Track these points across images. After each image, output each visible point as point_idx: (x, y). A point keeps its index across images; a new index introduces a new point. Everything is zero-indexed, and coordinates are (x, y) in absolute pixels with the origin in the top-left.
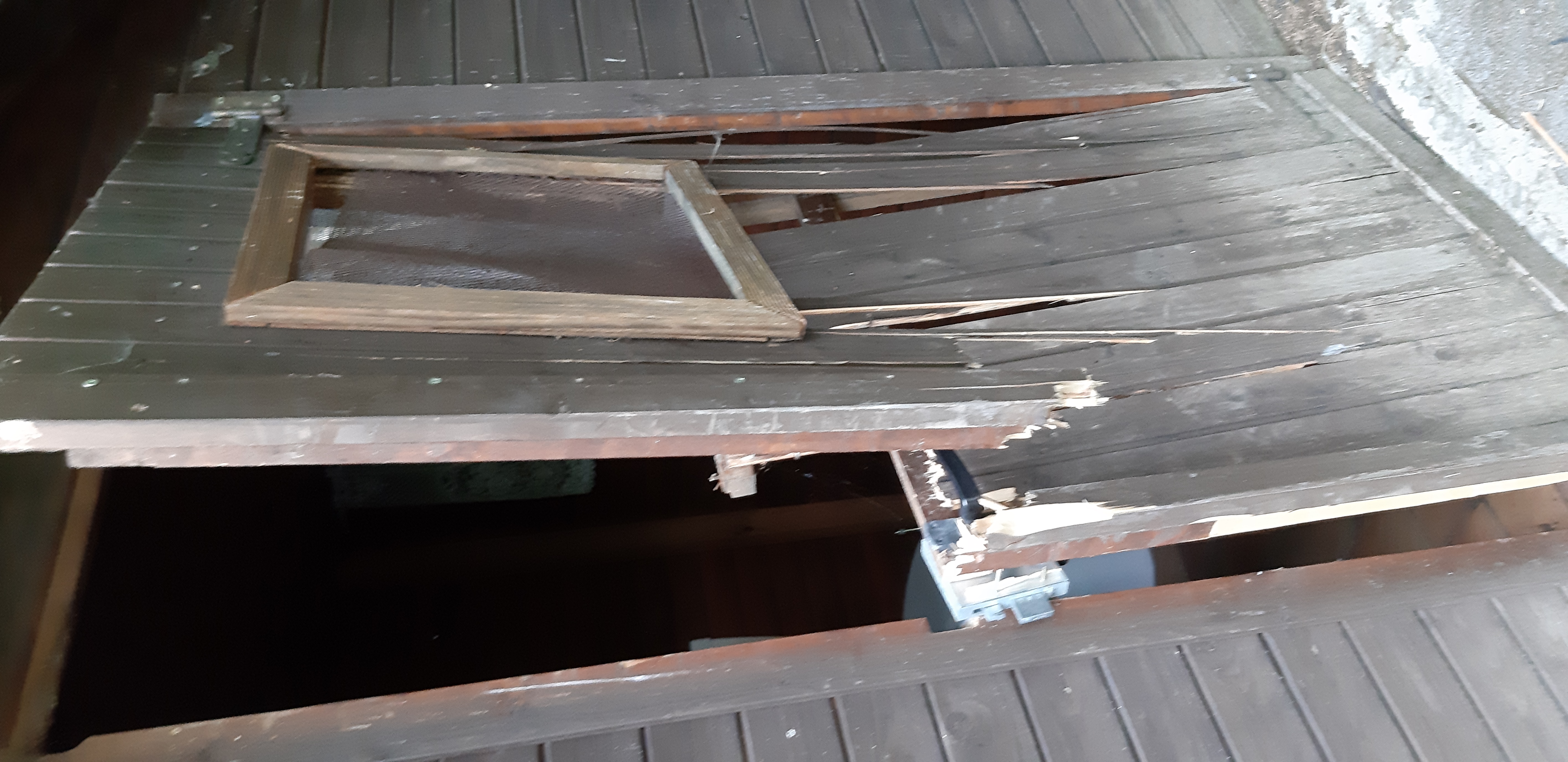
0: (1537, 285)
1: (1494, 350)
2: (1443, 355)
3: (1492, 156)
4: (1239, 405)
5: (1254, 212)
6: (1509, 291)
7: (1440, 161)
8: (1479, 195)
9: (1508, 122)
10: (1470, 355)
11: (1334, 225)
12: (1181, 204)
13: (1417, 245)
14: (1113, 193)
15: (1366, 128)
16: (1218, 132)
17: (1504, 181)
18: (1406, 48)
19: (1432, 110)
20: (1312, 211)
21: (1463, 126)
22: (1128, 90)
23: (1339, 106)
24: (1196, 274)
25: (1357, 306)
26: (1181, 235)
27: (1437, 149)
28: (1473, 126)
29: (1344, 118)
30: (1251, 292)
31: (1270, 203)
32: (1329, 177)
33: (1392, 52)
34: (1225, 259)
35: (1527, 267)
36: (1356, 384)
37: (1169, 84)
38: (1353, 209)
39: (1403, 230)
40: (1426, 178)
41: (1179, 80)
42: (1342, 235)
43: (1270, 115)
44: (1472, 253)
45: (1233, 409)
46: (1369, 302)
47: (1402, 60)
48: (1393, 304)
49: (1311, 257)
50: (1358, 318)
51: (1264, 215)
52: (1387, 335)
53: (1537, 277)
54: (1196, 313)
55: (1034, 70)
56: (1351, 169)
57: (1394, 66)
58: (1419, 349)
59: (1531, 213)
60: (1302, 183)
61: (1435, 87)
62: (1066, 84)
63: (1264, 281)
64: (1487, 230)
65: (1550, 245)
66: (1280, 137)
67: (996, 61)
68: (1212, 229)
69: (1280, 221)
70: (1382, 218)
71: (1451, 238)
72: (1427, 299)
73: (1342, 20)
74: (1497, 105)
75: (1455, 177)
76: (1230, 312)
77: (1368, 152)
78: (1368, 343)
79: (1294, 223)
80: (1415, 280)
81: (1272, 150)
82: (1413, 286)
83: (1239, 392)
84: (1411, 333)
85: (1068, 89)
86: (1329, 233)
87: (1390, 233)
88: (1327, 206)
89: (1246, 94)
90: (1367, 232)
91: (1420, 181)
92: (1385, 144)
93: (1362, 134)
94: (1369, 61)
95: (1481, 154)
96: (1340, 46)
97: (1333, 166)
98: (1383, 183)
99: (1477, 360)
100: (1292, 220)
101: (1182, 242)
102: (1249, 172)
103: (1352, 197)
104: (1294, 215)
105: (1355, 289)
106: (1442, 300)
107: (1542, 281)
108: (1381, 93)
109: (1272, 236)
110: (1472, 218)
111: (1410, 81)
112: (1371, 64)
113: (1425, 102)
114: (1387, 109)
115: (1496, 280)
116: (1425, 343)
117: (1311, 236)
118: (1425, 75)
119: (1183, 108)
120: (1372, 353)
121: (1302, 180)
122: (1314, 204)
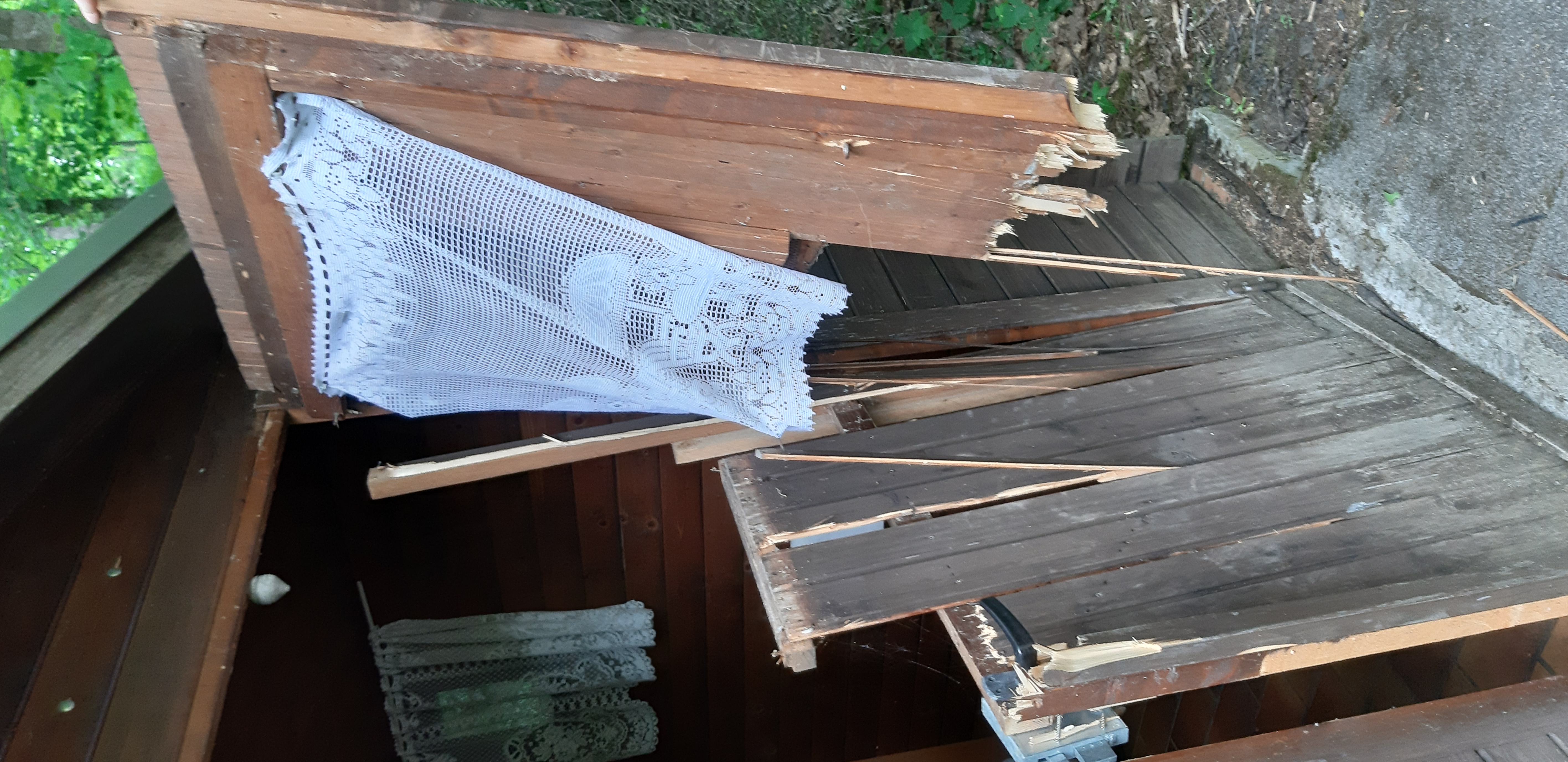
0: (1542, 440)
1: (1512, 497)
2: (1462, 506)
3: (1481, 332)
4: (1274, 559)
5: (1264, 399)
6: (1517, 448)
7: (1435, 344)
8: (1476, 369)
9: (1489, 300)
10: (1488, 504)
11: (1342, 404)
12: (1196, 395)
13: (1423, 416)
14: (1130, 390)
15: (1360, 322)
16: (1223, 335)
17: (1495, 353)
18: (1384, 249)
19: (1418, 301)
20: (1320, 394)
21: (1449, 309)
22: (1134, 309)
23: (1333, 307)
24: (1217, 451)
25: (1375, 469)
26: (1199, 420)
27: (1430, 333)
28: (1458, 308)
29: (1339, 317)
30: (1271, 464)
31: (1280, 389)
32: (1331, 366)
33: (1373, 254)
34: (1243, 439)
35: (1530, 425)
36: (1384, 535)
37: (1172, 301)
38: (1358, 390)
39: (1409, 404)
40: (1422, 359)
41: (1180, 297)
42: (1351, 412)
43: (1270, 319)
44: (1477, 418)
45: (1267, 562)
46: (1385, 465)
47: (1383, 259)
48: (1408, 465)
49: (1325, 432)
50: (1377, 479)
51: (1276, 400)
52: (1407, 491)
53: (1542, 433)
54: (1222, 484)
55: (1044, 299)
56: (1351, 358)
57: (1377, 266)
58: (1439, 502)
59: (1526, 378)
60: (1307, 372)
61: (1417, 279)
62: (1075, 308)
63: (1284, 453)
64: (1488, 398)
65: (1549, 404)
66: (1280, 336)
67: (1009, 295)
68: (1227, 414)
69: (1291, 404)
70: (1386, 396)
71: (1454, 408)
72: (1439, 460)
73: (1323, 234)
74: (1476, 286)
75: (1451, 357)
76: (1255, 480)
77: (1365, 343)
78: (1389, 498)
79: (1305, 405)
80: (1425, 444)
81: (1274, 346)
82: (1425, 449)
83: (1270, 548)
84: (1430, 488)
85: (1078, 312)
86: (1339, 411)
87: (1396, 407)
88: (1333, 389)
89: (1244, 304)
90: (1374, 408)
91: (1418, 363)
92: (1379, 334)
93: (1357, 328)
94: (1353, 266)
95: (1471, 331)
96: (1325, 255)
97: (1335, 356)
98: (1384, 367)
99: (1498, 507)
100: (1302, 402)
101: (1201, 426)
102: (1255, 366)
103: (1356, 380)
104: (1303, 398)
105: (1372, 455)
106: (1456, 459)
107: (1547, 436)
108: (1371, 292)
109: (1283, 417)
110: (1472, 388)
111: (1393, 278)
112: (1357, 268)
113: (1411, 293)
114: (1378, 305)
115: (1505, 439)
116: (1444, 497)
117: (1321, 415)
118: (1407, 269)
119: (1188, 320)
120: (1394, 507)
121: (1307, 369)
122: (1320, 388)
